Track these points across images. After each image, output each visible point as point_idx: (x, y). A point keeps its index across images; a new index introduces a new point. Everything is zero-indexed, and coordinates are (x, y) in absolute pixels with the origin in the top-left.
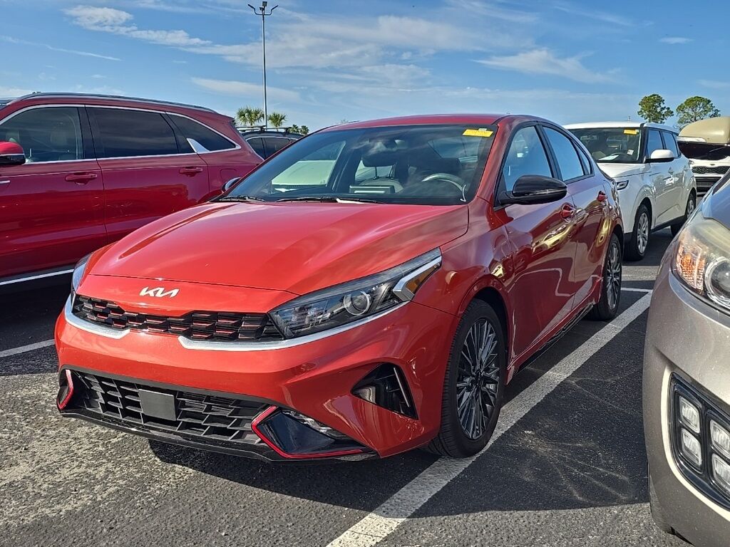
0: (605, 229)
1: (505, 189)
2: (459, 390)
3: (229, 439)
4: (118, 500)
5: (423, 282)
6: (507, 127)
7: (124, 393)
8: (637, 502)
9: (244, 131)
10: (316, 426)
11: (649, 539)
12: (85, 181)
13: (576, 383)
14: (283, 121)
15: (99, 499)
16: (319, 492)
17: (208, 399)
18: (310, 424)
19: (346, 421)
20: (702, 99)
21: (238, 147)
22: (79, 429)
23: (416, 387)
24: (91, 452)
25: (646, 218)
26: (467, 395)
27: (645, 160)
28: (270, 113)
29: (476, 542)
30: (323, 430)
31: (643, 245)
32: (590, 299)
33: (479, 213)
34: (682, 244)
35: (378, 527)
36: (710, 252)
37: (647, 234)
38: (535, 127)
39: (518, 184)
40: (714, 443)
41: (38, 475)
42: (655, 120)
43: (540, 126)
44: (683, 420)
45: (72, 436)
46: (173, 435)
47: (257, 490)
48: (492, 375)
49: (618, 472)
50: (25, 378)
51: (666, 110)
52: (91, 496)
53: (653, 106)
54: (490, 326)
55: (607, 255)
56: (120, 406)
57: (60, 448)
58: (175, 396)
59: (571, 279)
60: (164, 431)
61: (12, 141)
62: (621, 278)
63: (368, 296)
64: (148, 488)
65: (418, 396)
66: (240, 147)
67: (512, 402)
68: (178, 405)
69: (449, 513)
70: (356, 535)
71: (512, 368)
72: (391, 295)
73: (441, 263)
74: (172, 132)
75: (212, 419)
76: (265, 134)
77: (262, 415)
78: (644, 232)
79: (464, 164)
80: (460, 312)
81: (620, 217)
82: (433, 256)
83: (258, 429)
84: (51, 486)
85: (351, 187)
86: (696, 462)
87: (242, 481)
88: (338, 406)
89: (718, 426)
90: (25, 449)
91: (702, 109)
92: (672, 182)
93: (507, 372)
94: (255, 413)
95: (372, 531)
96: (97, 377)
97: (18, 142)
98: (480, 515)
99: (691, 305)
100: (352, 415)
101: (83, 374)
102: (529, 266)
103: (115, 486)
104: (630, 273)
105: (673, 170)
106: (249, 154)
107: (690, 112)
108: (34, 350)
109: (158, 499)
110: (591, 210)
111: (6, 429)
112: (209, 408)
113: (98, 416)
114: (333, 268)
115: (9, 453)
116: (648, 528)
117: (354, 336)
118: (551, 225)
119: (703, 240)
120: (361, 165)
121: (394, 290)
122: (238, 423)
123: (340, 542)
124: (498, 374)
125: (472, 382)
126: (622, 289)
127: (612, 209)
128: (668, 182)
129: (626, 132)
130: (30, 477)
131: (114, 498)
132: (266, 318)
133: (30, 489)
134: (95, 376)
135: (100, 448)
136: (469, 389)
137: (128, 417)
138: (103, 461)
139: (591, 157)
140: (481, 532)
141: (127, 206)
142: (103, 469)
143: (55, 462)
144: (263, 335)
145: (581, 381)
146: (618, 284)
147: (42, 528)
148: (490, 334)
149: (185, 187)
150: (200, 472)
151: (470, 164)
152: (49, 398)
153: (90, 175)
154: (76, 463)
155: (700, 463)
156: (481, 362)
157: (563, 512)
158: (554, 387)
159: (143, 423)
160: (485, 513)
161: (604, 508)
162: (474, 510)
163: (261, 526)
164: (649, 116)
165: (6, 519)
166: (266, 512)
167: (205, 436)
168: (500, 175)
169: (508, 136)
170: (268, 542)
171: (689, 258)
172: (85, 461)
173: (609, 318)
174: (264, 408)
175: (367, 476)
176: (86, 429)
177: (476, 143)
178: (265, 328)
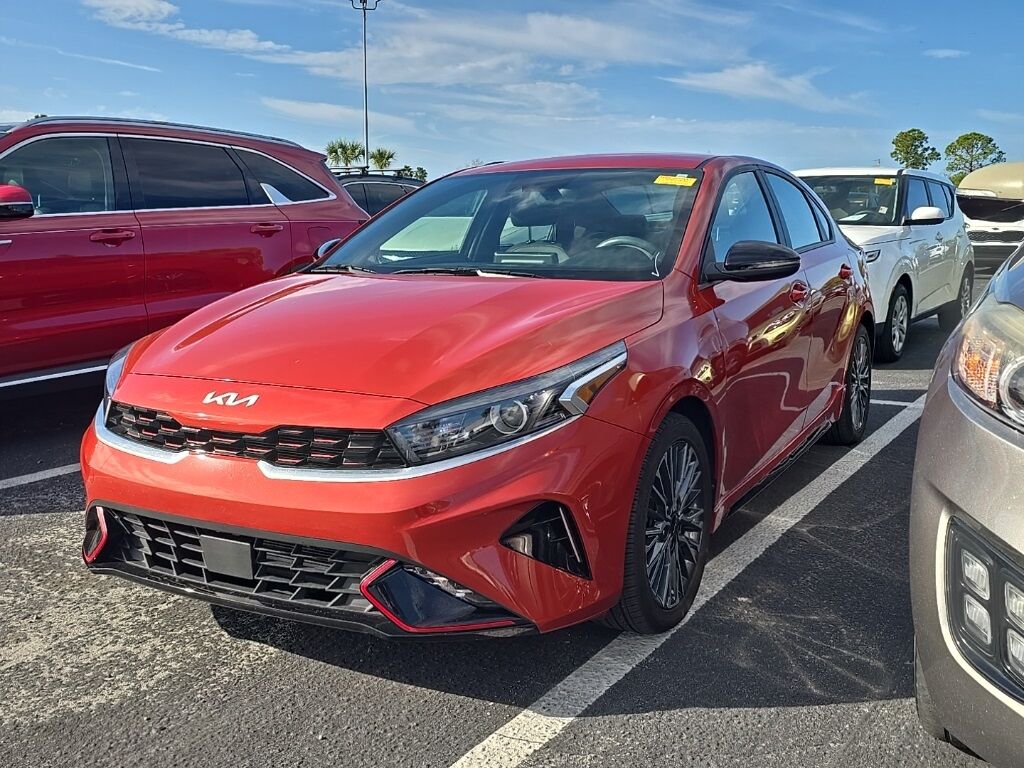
0: (850, 318)
1: (714, 260)
2: (649, 539)
3: (329, 605)
4: (171, 690)
5: (600, 389)
6: (716, 173)
7: (179, 540)
8: (896, 697)
9: (339, 173)
10: (450, 589)
11: (913, 748)
12: (117, 242)
13: (809, 531)
14: (390, 160)
15: (144, 688)
16: (453, 680)
17: (300, 549)
18: (442, 585)
19: (489, 580)
20: (980, 137)
21: (333, 196)
22: (111, 590)
23: (590, 535)
24: (131, 623)
25: (904, 304)
26: (659, 546)
27: (903, 221)
28: (373, 150)
29: (673, 750)
30: (461, 594)
31: (900, 341)
32: (827, 415)
33: (677, 293)
34: (968, 338)
35: (537, 729)
36: (1008, 349)
37: (905, 325)
38: (754, 172)
39: (733, 253)
40: (1009, 614)
41: (57, 654)
42: (915, 165)
43: (762, 173)
44: (967, 582)
45: (103, 600)
46: (248, 599)
47: (365, 677)
48: (693, 518)
49: (869, 655)
50: (34, 520)
51: (930, 151)
52: (133, 684)
53: (911, 146)
54: (691, 451)
55: (852, 353)
56: (173, 559)
57: (86, 617)
58: (252, 546)
59: (802, 386)
60: (236, 594)
61: (12, 185)
62: (869, 386)
63: (524, 408)
64: (212, 672)
65: (592, 547)
66: (335, 197)
67: (720, 557)
68: (257, 558)
69: (633, 711)
70: (506, 740)
71: (720, 510)
72: (556, 406)
73: (625, 362)
74: (241, 173)
75: (304, 577)
76: (367, 179)
77: (374, 573)
78: (902, 322)
79: (653, 224)
80: (651, 430)
81: (869, 301)
82: (615, 353)
83: (369, 592)
84: (75, 670)
85: (496, 254)
86: (984, 640)
87: (344, 664)
88: (481, 561)
89: (1016, 590)
90: (37, 618)
91: (980, 151)
92: (940, 252)
93: (714, 515)
94: (364, 570)
95: (527, 734)
96: (142, 518)
97: (20, 185)
98: (677, 713)
99: (980, 423)
100: (500, 572)
101: (121, 514)
102: (745, 368)
103: (165, 670)
104: (882, 380)
105: (942, 235)
106: (348, 207)
107: (964, 155)
108: (44, 480)
109: (226, 689)
110: (828, 291)
111: (8, 591)
112: (299, 563)
113: (143, 572)
114: (474, 368)
115: (14, 624)
116: (912, 733)
117: (502, 464)
118: (774, 312)
119: (998, 333)
120: (509, 223)
121: (560, 399)
122: (341, 583)
123: (484, 750)
124: (701, 518)
125: (666, 528)
126: (872, 401)
127: (859, 289)
128: (934, 252)
129: (877, 181)
130: (44, 657)
131: (164, 687)
132: (381, 437)
133: (46, 674)
134: (138, 516)
135: (143, 618)
136: (662, 539)
137: (184, 574)
138: (148, 635)
139: (830, 217)
140: (680, 737)
141: (174, 277)
142: (147, 647)
143: (80, 637)
144: (377, 460)
145: (816, 529)
146: (866, 395)
147: (65, 727)
148: (692, 461)
149: (259, 252)
150: (284, 652)
151: (661, 224)
152: (69, 547)
153: (125, 233)
154: (110, 639)
155: (989, 641)
156: (679, 502)
157: (793, 711)
158: (777, 538)
159: (205, 583)
160: (685, 711)
161: (851, 705)
162: (669, 707)
163: (372, 727)
164: (907, 159)
165: (13, 715)
166: (379, 708)
167: (295, 601)
168: (707, 240)
169: (717, 186)
170: (383, 749)
171: (977, 358)
172: (121, 634)
173: (854, 442)
174: (378, 563)
175: (519, 659)
176: (122, 591)
177: (672, 194)
178: (381, 450)
